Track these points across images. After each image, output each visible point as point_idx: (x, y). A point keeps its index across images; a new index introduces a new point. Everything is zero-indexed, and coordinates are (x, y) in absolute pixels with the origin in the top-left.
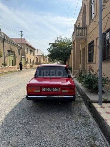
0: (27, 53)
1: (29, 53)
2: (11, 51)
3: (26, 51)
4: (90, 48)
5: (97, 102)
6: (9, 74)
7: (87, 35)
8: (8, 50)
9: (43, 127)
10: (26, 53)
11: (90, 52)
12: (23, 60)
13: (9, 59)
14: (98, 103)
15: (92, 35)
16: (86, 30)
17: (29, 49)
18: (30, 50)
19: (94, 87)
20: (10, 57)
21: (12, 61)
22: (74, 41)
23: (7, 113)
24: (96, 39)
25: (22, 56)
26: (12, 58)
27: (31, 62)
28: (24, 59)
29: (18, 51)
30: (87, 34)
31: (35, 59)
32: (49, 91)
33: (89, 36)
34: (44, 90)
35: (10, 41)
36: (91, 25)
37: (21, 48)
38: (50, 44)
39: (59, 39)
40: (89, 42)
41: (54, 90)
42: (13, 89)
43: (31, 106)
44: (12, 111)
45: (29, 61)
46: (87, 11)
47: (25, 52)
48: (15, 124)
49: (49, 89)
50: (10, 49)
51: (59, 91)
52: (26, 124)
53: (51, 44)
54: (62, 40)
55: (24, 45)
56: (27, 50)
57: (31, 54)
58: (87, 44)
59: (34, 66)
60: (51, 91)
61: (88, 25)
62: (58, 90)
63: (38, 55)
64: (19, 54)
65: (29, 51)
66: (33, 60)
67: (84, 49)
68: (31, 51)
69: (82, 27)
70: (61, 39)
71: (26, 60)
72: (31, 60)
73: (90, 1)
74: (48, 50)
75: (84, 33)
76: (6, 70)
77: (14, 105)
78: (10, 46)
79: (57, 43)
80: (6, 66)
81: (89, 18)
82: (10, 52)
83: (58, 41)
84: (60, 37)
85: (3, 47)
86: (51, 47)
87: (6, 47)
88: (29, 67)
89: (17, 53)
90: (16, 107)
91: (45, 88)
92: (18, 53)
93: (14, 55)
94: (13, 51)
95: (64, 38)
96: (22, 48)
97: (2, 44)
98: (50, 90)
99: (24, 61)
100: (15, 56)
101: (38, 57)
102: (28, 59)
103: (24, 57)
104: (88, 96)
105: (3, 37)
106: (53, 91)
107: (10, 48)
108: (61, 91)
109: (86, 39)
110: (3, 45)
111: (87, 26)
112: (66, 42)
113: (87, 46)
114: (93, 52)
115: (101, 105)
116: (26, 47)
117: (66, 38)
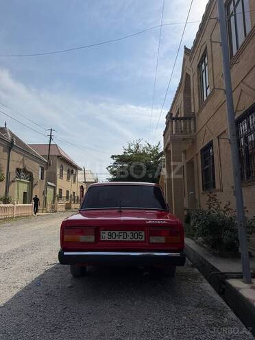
0: (61, 175)
1: (65, 176)
2: (25, 171)
3: (58, 172)
4: (205, 158)
5: (239, 276)
6: (14, 223)
7: (197, 132)
8: (17, 169)
9: (102, 334)
10: (58, 176)
11: (207, 167)
12: (50, 191)
13: (18, 189)
14: (242, 277)
15: (208, 131)
16: (192, 123)
17: (66, 167)
18: (69, 170)
19: (224, 241)
20: (20, 184)
21: (24, 193)
22: (169, 144)
23: (4, 302)
24: (218, 137)
25: (49, 183)
26: (24, 187)
27: (67, 197)
28: (52, 190)
29: (40, 170)
30: (195, 131)
31: (79, 190)
32: (117, 239)
33: (201, 135)
34: (105, 236)
35: (25, 150)
36: (204, 111)
37: (48, 165)
38: (113, 157)
39: (133, 148)
40: (201, 145)
41: (129, 236)
42: (23, 251)
43: (68, 285)
44: (17, 297)
45: (64, 194)
46: (194, 84)
47: (55, 174)
48: (23, 327)
49: (117, 233)
50: (21, 167)
51: (143, 239)
52: (56, 328)
53: (116, 156)
54: (141, 149)
55: (55, 158)
56: (62, 171)
57: (68, 178)
58: (198, 151)
59: (73, 206)
60: (121, 239)
61: (196, 112)
62: (141, 236)
63: (85, 182)
64: (42, 178)
65: (65, 173)
66: (74, 193)
67: (191, 164)
68: (70, 173)
69: (183, 116)
70: (138, 147)
71: (58, 193)
72: (68, 191)
73: (198, 66)
74: (109, 169)
75: (190, 128)
76: (8, 214)
77: (22, 284)
78: (23, 160)
79: (129, 154)
80: (9, 203)
81: (199, 97)
82: (23, 172)
83: (130, 151)
84: (136, 144)
85: (7, 161)
86: (115, 163)
87: (13, 161)
88: (63, 209)
89: (37, 176)
90: (27, 289)
91: (107, 232)
92: (40, 176)
93: (31, 179)
94: (29, 170)
95: (143, 144)
96: (50, 164)
97: (6, 154)
98: (118, 236)
99: (52, 193)
100: (32, 184)
101: (84, 187)
102: (61, 190)
103: (53, 185)
104: (212, 263)
105: (10, 139)
106: (128, 239)
107: (23, 163)
108: (147, 238)
109: (194, 142)
110: (6, 158)
111: (194, 114)
112: (149, 153)
113: (197, 155)
114: (213, 166)
115: (249, 282)
116: (58, 163)
117: (147, 146)
